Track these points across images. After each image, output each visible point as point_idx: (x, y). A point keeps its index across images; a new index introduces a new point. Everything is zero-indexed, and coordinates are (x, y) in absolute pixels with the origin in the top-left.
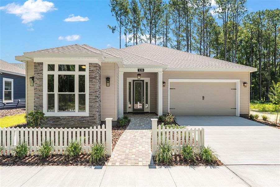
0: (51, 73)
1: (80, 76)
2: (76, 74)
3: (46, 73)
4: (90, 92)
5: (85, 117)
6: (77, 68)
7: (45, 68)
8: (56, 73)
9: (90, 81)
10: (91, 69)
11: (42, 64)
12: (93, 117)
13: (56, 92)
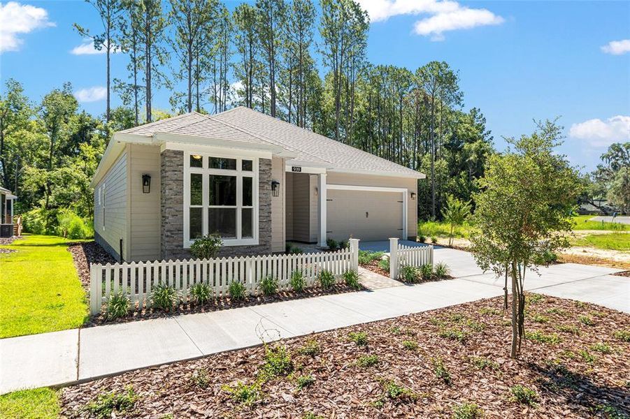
0: (196, 170)
1: (244, 179)
2: (239, 174)
3: (188, 171)
4: (260, 206)
5: (253, 246)
6: (239, 165)
7: (187, 161)
8: (206, 172)
9: (261, 188)
10: (262, 169)
11: (181, 153)
12: (265, 245)
13: (206, 206)
